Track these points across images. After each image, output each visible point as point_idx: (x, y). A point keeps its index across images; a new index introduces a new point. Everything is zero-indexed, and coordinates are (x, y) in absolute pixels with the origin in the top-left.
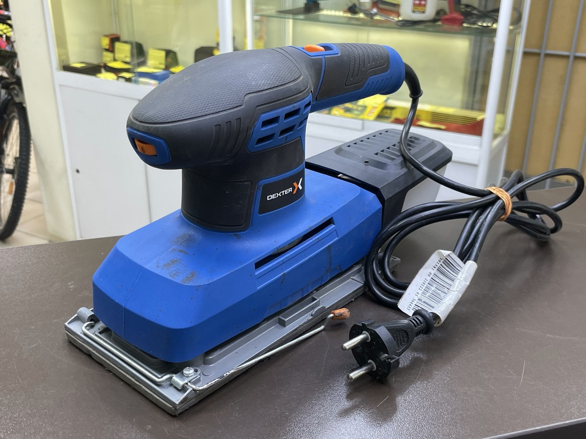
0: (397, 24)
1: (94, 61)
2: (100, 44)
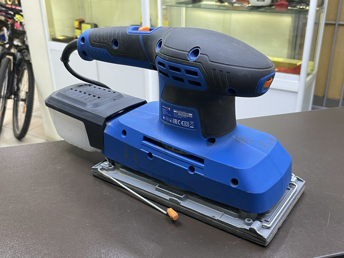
0: (248, 9)
1: (69, 34)
2: (73, 25)
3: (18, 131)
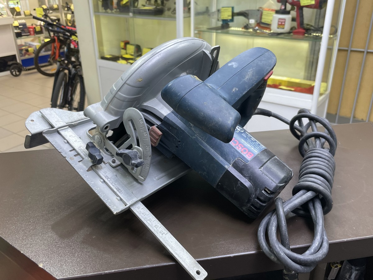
0: (269, 35)
1: (116, 54)
2: (119, 45)
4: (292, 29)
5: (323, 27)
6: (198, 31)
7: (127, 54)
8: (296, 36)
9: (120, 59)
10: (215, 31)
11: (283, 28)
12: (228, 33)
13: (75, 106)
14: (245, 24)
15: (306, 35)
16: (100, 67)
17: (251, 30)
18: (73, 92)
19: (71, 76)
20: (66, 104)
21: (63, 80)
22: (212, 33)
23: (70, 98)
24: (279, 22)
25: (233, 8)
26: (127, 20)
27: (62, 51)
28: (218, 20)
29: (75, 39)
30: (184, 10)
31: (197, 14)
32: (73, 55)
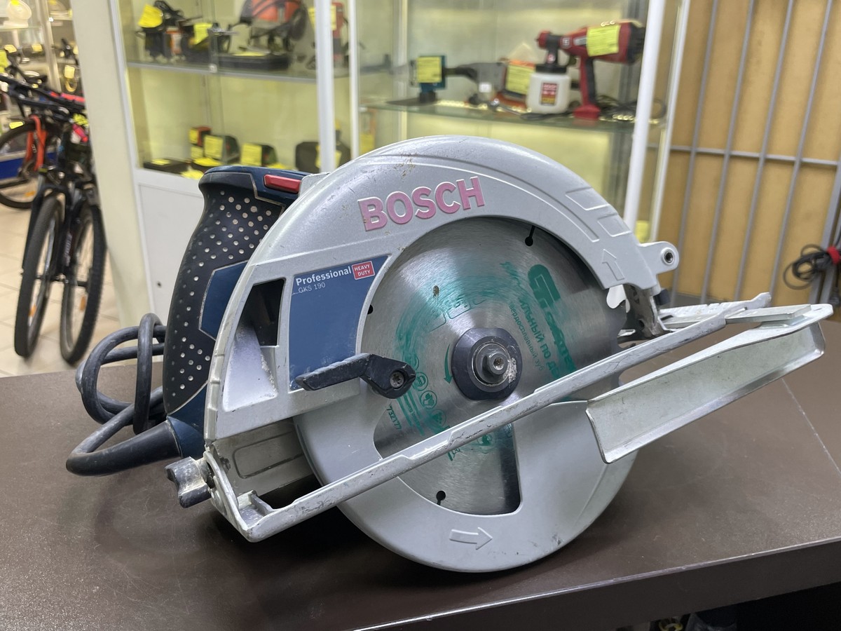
0: (523, 118)
1: (179, 156)
2: (187, 138)
3: (69, 346)
4: (572, 104)
5: (635, 103)
6: (369, 107)
7: (204, 156)
8: (580, 121)
9: (190, 168)
10: (404, 108)
11: (553, 104)
12: (433, 112)
13: (82, 276)
14: (471, 94)
15: (602, 119)
16: (140, 185)
17: (484, 107)
18: (77, 244)
19: (72, 208)
20: (58, 273)
21: (51, 216)
22: (399, 112)
23: (68, 259)
24: (544, 90)
25: (443, 58)
26: (204, 82)
27: (50, 149)
28: (412, 84)
29: (80, 123)
30: (335, 61)
31: (365, 69)
32: (78, 160)
